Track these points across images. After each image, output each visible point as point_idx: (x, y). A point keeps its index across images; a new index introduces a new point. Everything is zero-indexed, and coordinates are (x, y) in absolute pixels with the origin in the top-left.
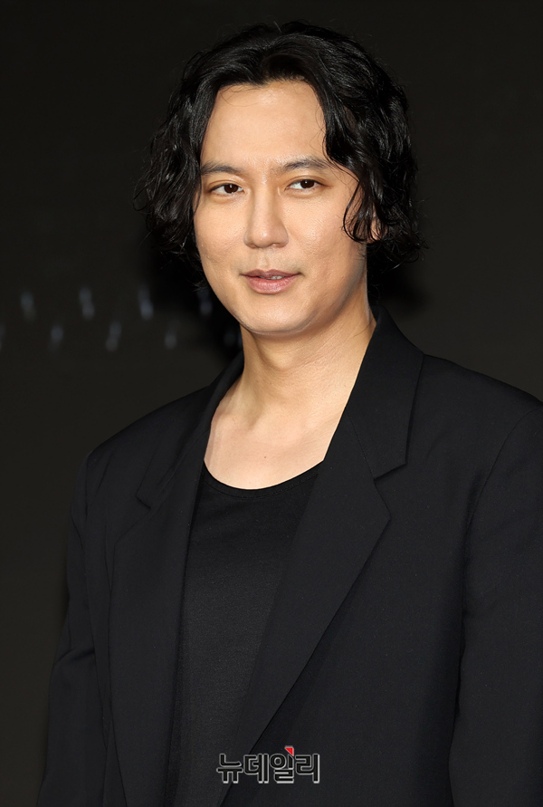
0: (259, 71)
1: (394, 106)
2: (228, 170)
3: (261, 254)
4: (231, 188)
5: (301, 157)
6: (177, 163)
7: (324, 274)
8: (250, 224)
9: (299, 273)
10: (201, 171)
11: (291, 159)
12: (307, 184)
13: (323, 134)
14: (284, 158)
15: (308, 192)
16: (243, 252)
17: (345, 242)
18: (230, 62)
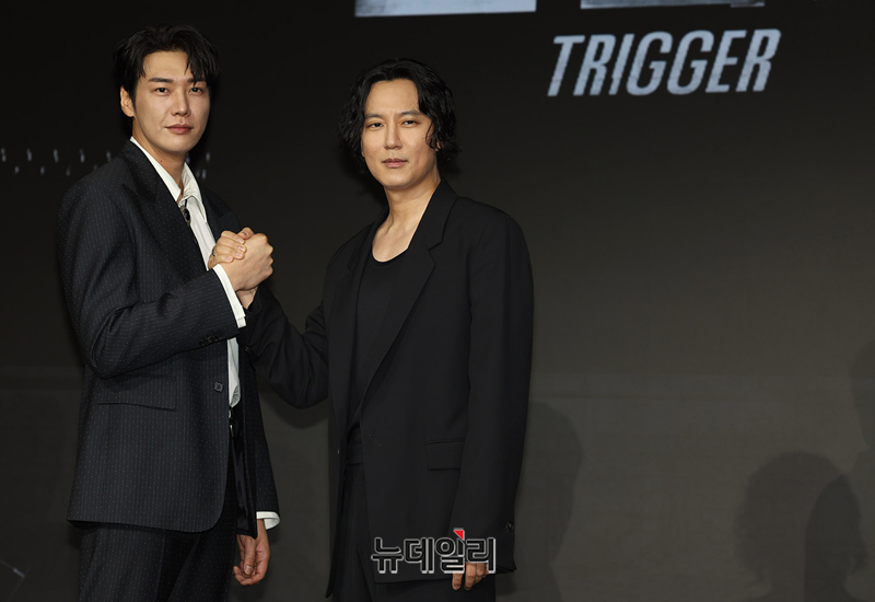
0: (391, 75)
1: (447, 92)
2: (377, 116)
3: (391, 151)
4: (377, 125)
5: (408, 110)
6: (354, 116)
7: (417, 162)
8: (386, 139)
9: (406, 161)
10: (365, 117)
11: (404, 111)
12: (410, 122)
13: (417, 101)
14: (400, 111)
15: (410, 125)
16: (383, 151)
17: (427, 147)
18: (378, 72)
